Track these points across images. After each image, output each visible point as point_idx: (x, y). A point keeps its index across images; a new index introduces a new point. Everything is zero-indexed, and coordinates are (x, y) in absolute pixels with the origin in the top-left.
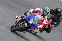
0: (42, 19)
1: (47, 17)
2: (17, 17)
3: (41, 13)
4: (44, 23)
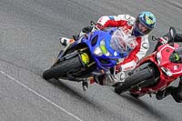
1: (147, 41)
2: (65, 41)
3: (130, 28)
4: (140, 56)
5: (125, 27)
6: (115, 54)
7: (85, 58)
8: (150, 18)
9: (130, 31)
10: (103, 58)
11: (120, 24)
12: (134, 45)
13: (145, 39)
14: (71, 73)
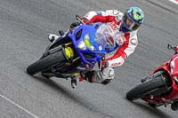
0: (123, 40)
3: (118, 24)
4: (128, 52)
5: (113, 23)
6: (100, 48)
7: (69, 52)
8: (138, 13)
9: (118, 27)
10: (87, 53)
11: (108, 19)
12: (122, 41)
13: (134, 35)
14: (55, 67)
